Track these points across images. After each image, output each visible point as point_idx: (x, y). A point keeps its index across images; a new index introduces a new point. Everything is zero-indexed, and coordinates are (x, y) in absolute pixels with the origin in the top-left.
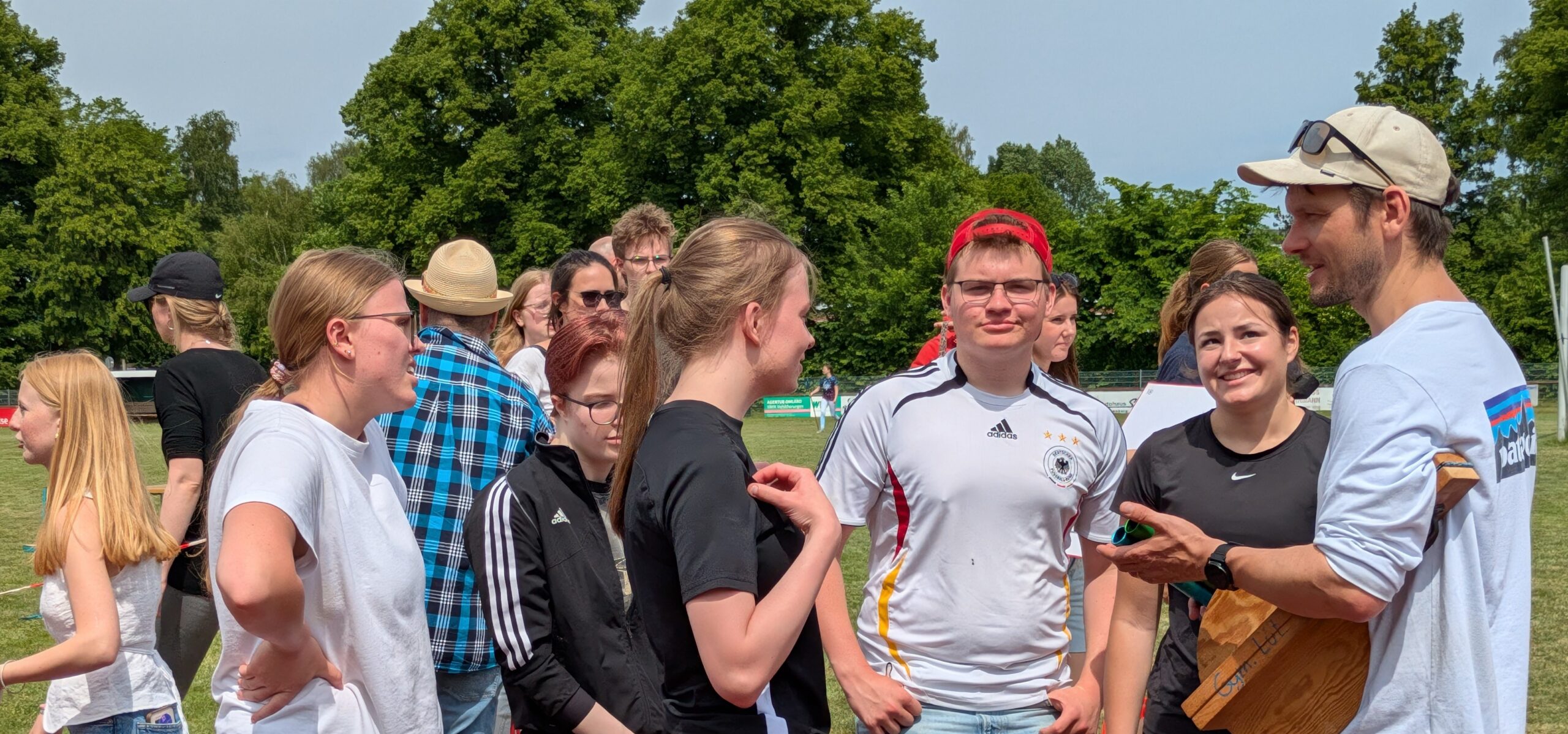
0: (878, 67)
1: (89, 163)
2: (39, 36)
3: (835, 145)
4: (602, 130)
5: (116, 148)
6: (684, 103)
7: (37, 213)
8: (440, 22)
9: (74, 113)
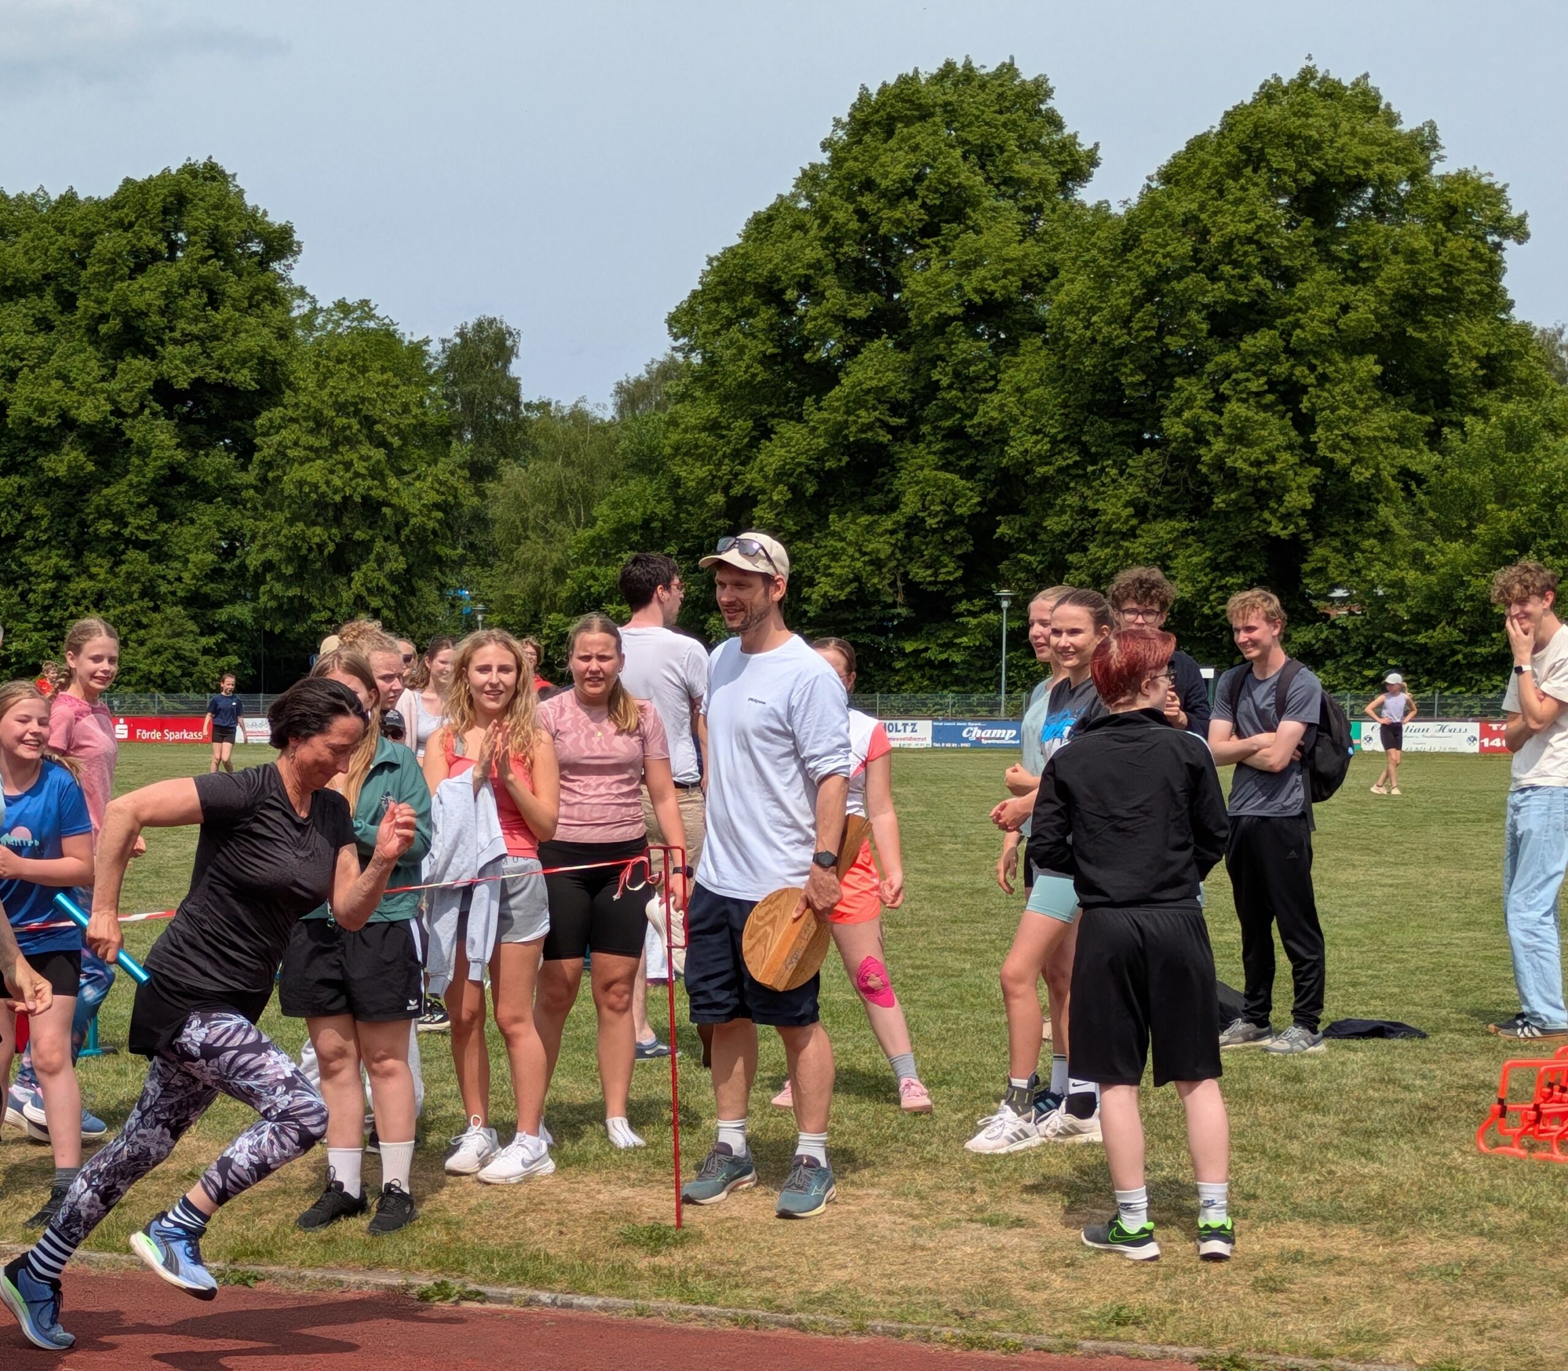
0: (1437, 254)
1: (327, 390)
2: (269, 219)
3: (1369, 366)
4: (1031, 343)
5: (364, 370)
6: (1149, 307)
7: (257, 456)
8: (809, 197)
9: (308, 320)
